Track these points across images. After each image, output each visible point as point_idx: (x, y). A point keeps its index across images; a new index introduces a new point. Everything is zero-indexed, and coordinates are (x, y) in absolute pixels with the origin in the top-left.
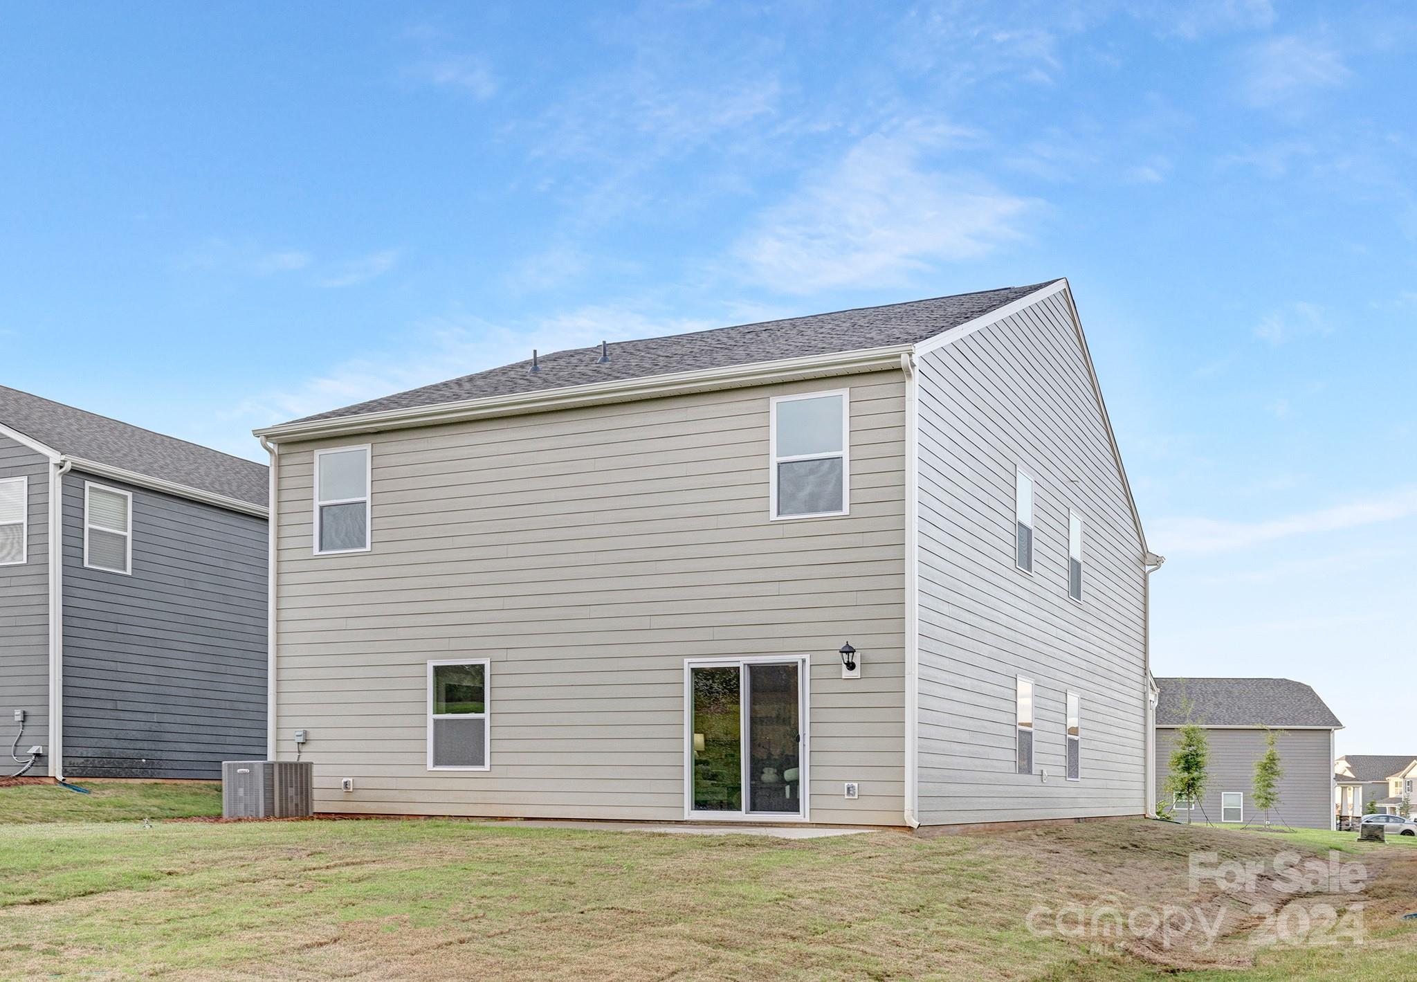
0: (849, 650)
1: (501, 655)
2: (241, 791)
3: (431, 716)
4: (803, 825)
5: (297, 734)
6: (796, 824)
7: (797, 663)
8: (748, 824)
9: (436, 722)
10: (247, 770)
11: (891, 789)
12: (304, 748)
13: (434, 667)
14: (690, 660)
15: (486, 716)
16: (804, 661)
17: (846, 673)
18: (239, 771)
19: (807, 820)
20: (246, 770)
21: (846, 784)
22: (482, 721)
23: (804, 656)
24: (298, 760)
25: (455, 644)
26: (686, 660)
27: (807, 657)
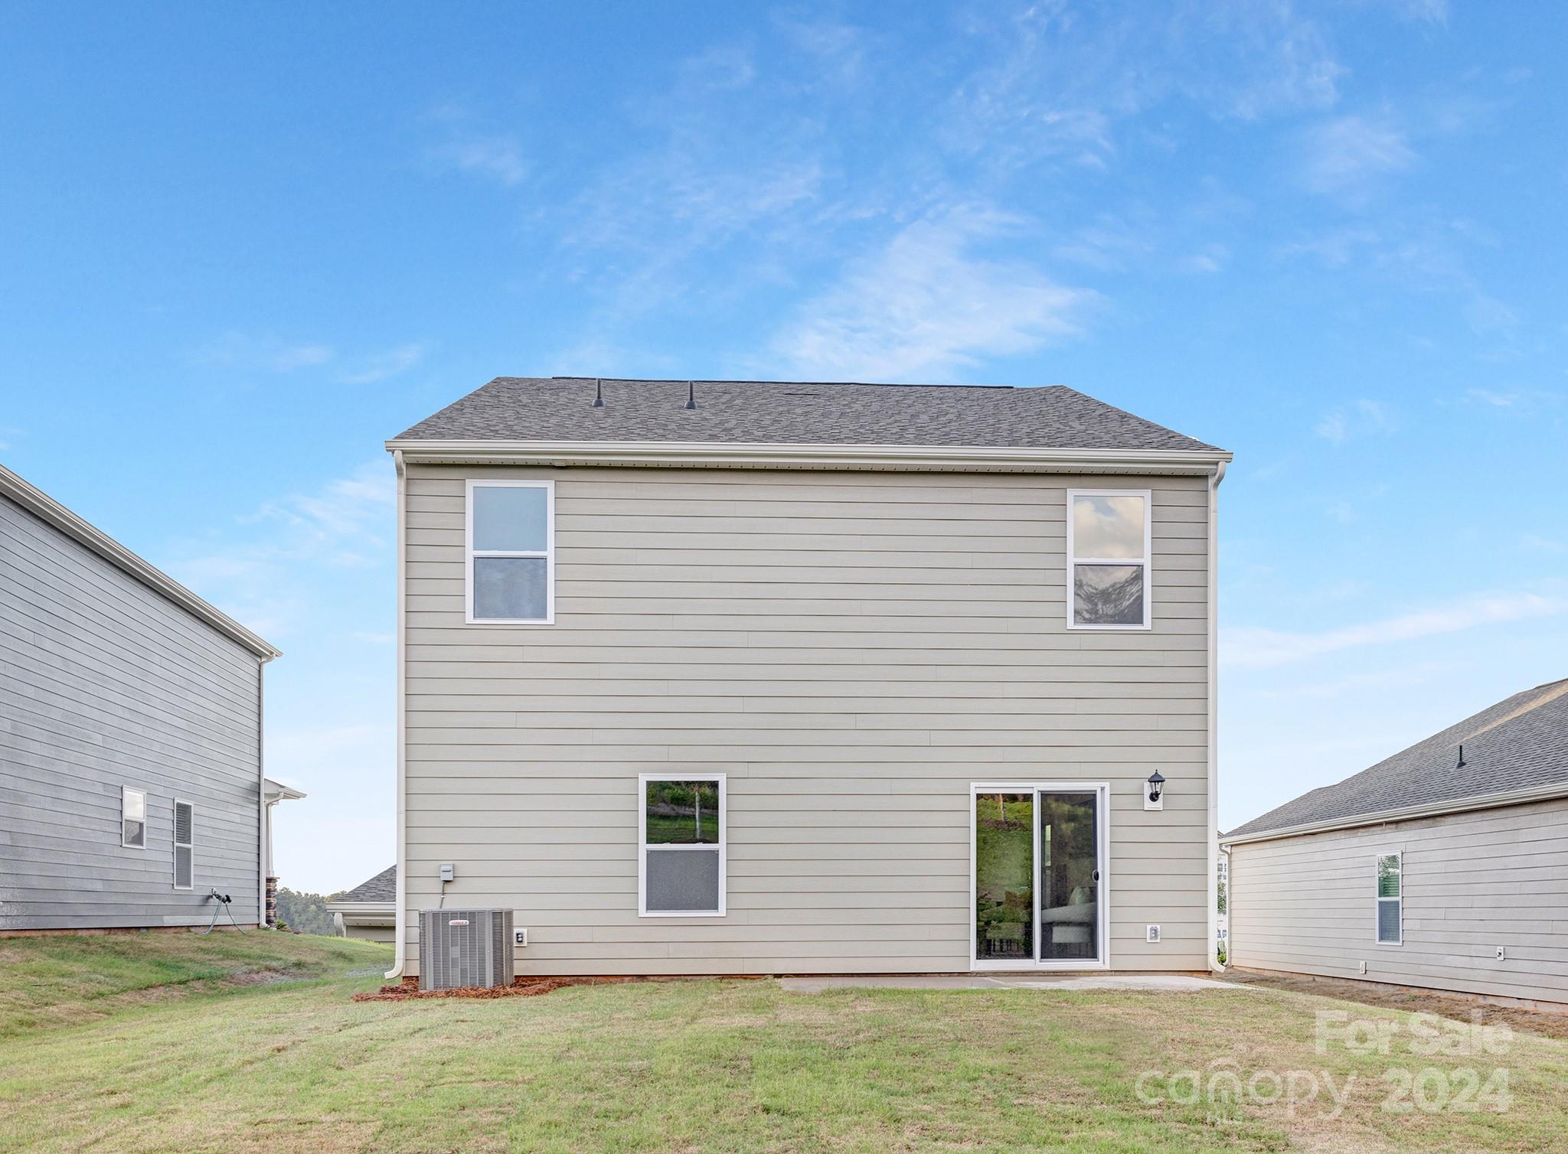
0: (1156, 779)
1: (740, 770)
2: (455, 952)
3: (644, 847)
4: (1101, 973)
5: (443, 868)
6: (1093, 972)
7: (1096, 791)
8: (1040, 974)
9: (650, 854)
10: (466, 922)
11: (1194, 931)
12: (449, 888)
13: (647, 782)
14: (977, 784)
15: (721, 847)
16: (1103, 789)
17: (1149, 805)
18: (451, 923)
19: (1107, 967)
20: (464, 921)
21: (1149, 927)
22: (715, 854)
23: (1103, 784)
24: (441, 907)
25: (676, 754)
26: (973, 785)
27: (1107, 784)
